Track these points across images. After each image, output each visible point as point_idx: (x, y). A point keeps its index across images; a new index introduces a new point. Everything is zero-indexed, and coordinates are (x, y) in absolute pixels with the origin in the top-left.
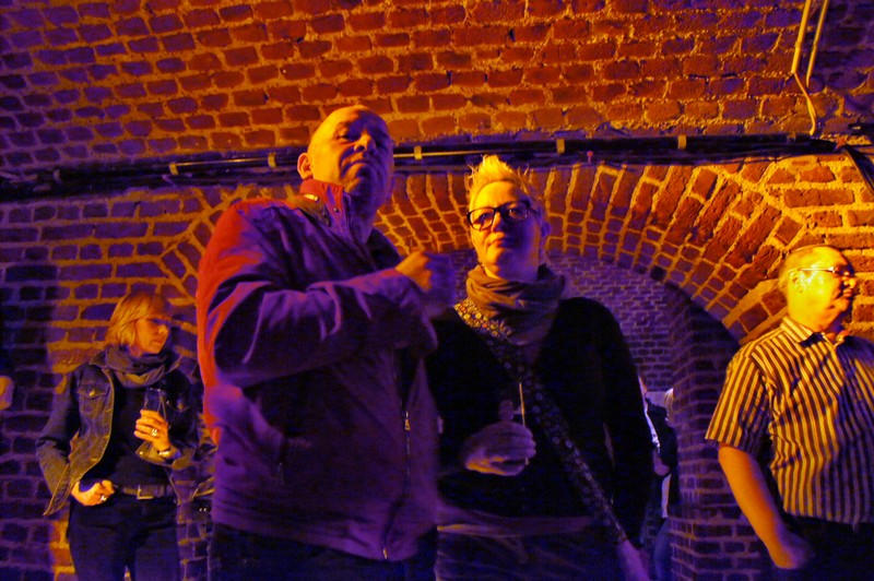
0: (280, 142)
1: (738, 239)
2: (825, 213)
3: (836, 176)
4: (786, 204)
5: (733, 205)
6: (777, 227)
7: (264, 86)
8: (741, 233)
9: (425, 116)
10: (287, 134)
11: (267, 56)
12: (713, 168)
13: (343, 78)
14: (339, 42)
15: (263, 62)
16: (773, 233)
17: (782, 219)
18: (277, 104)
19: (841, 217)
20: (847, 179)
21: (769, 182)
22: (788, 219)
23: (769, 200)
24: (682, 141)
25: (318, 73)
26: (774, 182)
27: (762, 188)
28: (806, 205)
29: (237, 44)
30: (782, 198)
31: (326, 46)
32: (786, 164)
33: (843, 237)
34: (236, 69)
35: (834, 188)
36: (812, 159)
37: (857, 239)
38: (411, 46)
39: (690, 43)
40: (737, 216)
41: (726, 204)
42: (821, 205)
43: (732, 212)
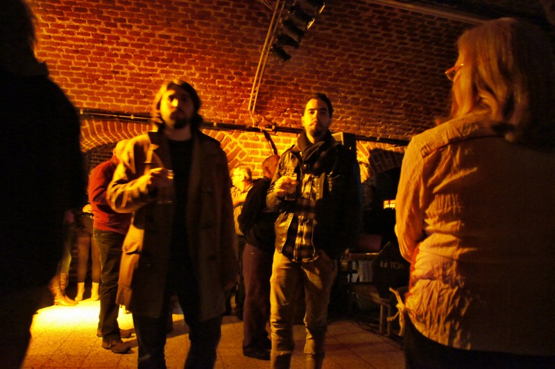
0: (85, 106)
2: (254, 150)
3: (259, 139)
4: (244, 146)
5: (228, 145)
7: (82, 90)
9: (136, 106)
10: (88, 104)
11: (85, 82)
12: (224, 132)
13: (110, 92)
14: (110, 82)
15: (83, 83)
16: (238, 155)
17: (241, 151)
18: (86, 95)
19: (258, 152)
20: (263, 141)
22: (243, 151)
23: (239, 145)
24: (215, 124)
25: (102, 89)
26: (241, 139)
27: (237, 140)
28: (249, 147)
29: (75, 77)
30: (243, 144)
31: (106, 83)
32: (246, 134)
34: (73, 83)
35: (258, 143)
36: (253, 133)
38: (134, 87)
39: (219, 98)
41: (226, 144)
42: (253, 148)
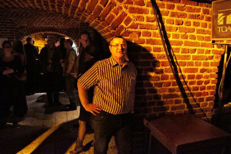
1: (112, 22)
2: (140, 16)
3: (145, 4)
4: (129, 12)
6: (125, 19)
8: (114, 20)
16: (124, 21)
17: (127, 17)
19: (144, 18)
21: (125, 3)
22: (129, 17)
23: (124, 9)
26: (127, 4)
27: (122, 5)
28: (135, 13)
30: (128, 9)
33: (143, 25)
35: (144, 8)
37: (147, 26)
40: (114, 14)
41: (110, 9)
42: (139, 13)
43: (112, 13)
